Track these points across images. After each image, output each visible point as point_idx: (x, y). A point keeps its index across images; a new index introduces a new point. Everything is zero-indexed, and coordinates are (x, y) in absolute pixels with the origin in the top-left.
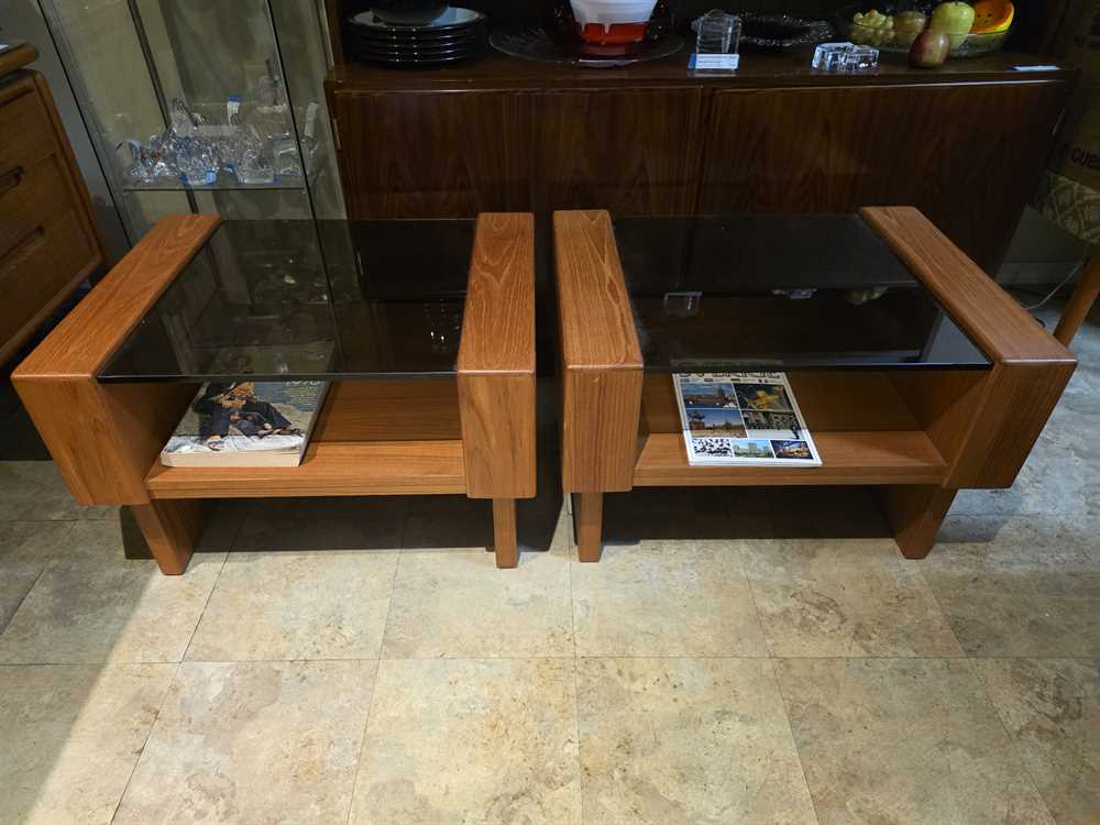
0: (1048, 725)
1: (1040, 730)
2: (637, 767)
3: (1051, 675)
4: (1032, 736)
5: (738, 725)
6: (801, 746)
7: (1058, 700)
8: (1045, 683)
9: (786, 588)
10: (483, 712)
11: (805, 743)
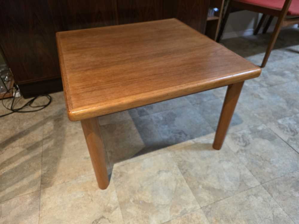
0: (243, 148)
1: (242, 150)
2: (138, 196)
3: (240, 135)
4: (240, 153)
5: (164, 174)
6: (184, 174)
7: (244, 141)
8: (239, 138)
9: (169, 131)
10: (82, 196)
11: (185, 173)
